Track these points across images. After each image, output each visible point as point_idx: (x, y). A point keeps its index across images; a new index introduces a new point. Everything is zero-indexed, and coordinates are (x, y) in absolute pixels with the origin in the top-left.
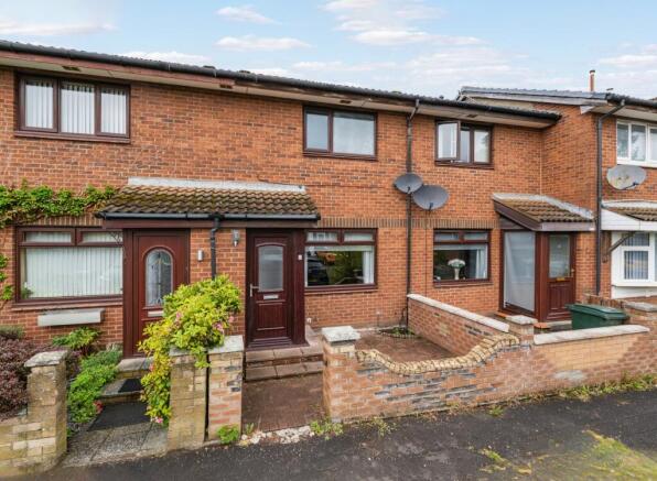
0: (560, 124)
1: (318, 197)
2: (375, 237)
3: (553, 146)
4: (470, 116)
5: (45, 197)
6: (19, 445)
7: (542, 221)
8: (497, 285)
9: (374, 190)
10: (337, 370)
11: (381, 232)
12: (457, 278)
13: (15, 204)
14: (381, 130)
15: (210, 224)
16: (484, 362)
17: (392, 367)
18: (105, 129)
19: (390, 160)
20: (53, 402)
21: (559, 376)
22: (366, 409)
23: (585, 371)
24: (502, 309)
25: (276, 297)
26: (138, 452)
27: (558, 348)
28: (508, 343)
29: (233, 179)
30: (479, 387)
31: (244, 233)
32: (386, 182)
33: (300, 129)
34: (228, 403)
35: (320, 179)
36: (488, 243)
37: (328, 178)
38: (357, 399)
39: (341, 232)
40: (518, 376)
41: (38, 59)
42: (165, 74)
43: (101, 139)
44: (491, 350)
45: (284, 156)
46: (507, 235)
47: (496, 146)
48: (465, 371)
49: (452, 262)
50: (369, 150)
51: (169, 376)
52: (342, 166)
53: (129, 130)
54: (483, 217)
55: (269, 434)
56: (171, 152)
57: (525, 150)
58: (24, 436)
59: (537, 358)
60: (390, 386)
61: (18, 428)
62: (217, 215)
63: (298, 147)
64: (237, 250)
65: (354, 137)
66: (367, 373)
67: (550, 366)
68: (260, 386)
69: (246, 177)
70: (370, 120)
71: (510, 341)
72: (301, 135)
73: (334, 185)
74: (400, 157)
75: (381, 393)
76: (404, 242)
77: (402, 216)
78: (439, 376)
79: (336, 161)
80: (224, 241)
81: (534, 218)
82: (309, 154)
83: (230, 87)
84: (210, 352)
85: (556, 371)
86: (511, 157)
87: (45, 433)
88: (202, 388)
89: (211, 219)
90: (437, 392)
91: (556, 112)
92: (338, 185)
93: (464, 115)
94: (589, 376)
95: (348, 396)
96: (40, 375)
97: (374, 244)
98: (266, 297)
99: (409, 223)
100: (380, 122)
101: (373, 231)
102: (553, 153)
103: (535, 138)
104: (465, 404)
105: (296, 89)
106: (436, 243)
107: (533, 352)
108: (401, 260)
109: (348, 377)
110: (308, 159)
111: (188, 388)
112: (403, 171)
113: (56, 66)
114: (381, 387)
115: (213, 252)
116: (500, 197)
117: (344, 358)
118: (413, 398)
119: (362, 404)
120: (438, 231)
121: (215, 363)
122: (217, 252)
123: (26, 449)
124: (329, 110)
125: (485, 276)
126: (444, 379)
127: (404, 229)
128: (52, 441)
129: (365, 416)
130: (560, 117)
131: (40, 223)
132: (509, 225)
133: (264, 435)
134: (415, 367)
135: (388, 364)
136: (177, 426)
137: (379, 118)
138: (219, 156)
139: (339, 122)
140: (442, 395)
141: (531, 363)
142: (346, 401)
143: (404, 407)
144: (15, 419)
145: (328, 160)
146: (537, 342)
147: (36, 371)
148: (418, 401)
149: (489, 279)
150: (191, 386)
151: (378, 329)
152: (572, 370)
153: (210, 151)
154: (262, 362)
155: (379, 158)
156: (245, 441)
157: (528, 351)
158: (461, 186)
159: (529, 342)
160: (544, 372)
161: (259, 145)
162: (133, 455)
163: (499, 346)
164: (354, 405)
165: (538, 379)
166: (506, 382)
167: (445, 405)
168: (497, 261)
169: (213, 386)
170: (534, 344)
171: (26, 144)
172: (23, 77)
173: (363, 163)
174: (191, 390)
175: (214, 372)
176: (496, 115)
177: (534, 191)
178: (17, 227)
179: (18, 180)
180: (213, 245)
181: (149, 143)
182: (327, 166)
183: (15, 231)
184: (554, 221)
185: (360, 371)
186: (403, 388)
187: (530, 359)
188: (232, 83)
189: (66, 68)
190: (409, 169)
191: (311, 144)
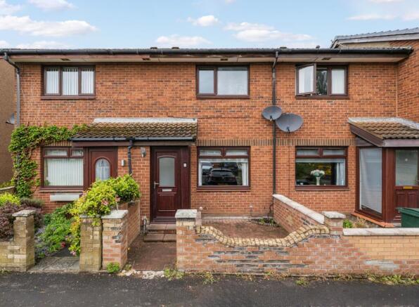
0: (412, 57)
1: (207, 125)
2: (249, 152)
3: (407, 75)
4: (325, 59)
5: (54, 131)
6: (10, 256)
7: (385, 138)
8: (354, 191)
9: (247, 119)
10: (181, 237)
11: (253, 149)
12: (318, 184)
13: (40, 135)
14: (253, 76)
15: (128, 144)
16: (295, 243)
17: (221, 239)
18: (84, 92)
19: (259, 98)
20: (25, 236)
21: (369, 263)
22: (201, 266)
23: (396, 262)
24: (358, 210)
25: (170, 190)
26: (65, 270)
27: (369, 241)
28: (318, 232)
29: (152, 116)
30: (291, 262)
31: (149, 150)
32: (257, 114)
33: (194, 81)
34: (113, 249)
35: (208, 114)
36: (345, 157)
37: (214, 112)
38: (195, 258)
39: (223, 149)
40: (328, 258)
41: (49, 57)
42: (111, 56)
43: (82, 98)
44: (303, 235)
45: (184, 99)
46: (362, 152)
47: (351, 80)
48: (279, 249)
49: (313, 172)
50: (244, 92)
51: (79, 228)
52: (223, 104)
53: (95, 91)
54: (339, 136)
55: (139, 272)
56: (116, 102)
57: (379, 81)
58: (12, 252)
59: (347, 246)
60: (219, 252)
61: (9, 248)
62: (132, 139)
63: (193, 93)
64: (145, 160)
65: (233, 83)
66: (202, 242)
67: (360, 254)
68: (151, 245)
69: (159, 115)
70: (245, 70)
71: (321, 230)
72: (195, 85)
73: (217, 117)
74: (267, 95)
75: (212, 256)
76: (271, 156)
77: (270, 137)
78: (257, 250)
79: (220, 100)
80: (137, 154)
81: (378, 136)
82: (200, 97)
83: (148, 59)
84: (103, 217)
85: (367, 258)
86: (366, 88)
87: (21, 252)
88: (97, 238)
89: (127, 140)
90: (256, 261)
91: (408, 47)
92: (221, 117)
93: (320, 59)
94: (401, 267)
95: (189, 255)
96: (19, 221)
97: (248, 157)
98: (164, 190)
99: (274, 142)
100: (251, 71)
101: (247, 148)
102: (407, 81)
103: (391, 71)
104: (279, 273)
105: (188, 55)
106: (297, 157)
107: (342, 241)
108: (269, 170)
109: (189, 243)
110: (199, 101)
111: (89, 237)
112: (269, 104)
113: (58, 59)
114: (212, 252)
115: (130, 160)
116: (354, 120)
117: (186, 229)
118: (237, 263)
119: (199, 262)
120: (298, 148)
121: (105, 225)
122: (132, 162)
123: (13, 259)
124: (214, 67)
125: (343, 183)
126: (262, 252)
127: (271, 147)
128: (24, 257)
129: (201, 270)
130: (412, 51)
131: (52, 145)
132: (362, 143)
133: (135, 272)
134: (240, 241)
135: (218, 237)
136: (84, 258)
137: (251, 69)
138: (144, 103)
139: (221, 74)
140: (260, 264)
141: (341, 250)
142: (187, 258)
143: (229, 268)
144: (9, 243)
145: (213, 101)
146: (346, 233)
147: (17, 218)
148: (242, 265)
149: (346, 185)
150: (91, 236)
151: (251, 218)
152: (383, 260)
153: (139, 100)
154: (157, 231)
155: (251, 97)
156: (123, 273)
157: (338, 240)
158: (319, 113)
159: (338, 233)
160: (355, 258)
161: (167, 93)
162: (63, 271)
163: (311, 233)
164: (193, 262)
165: (348, 263)
166: (316, 262)
167: (263, 272)
168: (353, 172)
169: (105, 238)
170: (343, 235)
171: (46, 102)
172: (46, 67)
173: (239, 100)
174: (91, 238)
175: (105, 229)
176: (347, 56)
177: (390, 114)
178: (42, 147)
179: (43, 122)
180: (130, 157)
181: (105, 98)
182: (213, 104)
183: (42, 150)
184: (397, 138)
185: (197, 240)
186: (230, 256)
187: (340, 246)
188: (148, 57)
189: (63, 59)
190: (274, 103)
191: (202, 91)
